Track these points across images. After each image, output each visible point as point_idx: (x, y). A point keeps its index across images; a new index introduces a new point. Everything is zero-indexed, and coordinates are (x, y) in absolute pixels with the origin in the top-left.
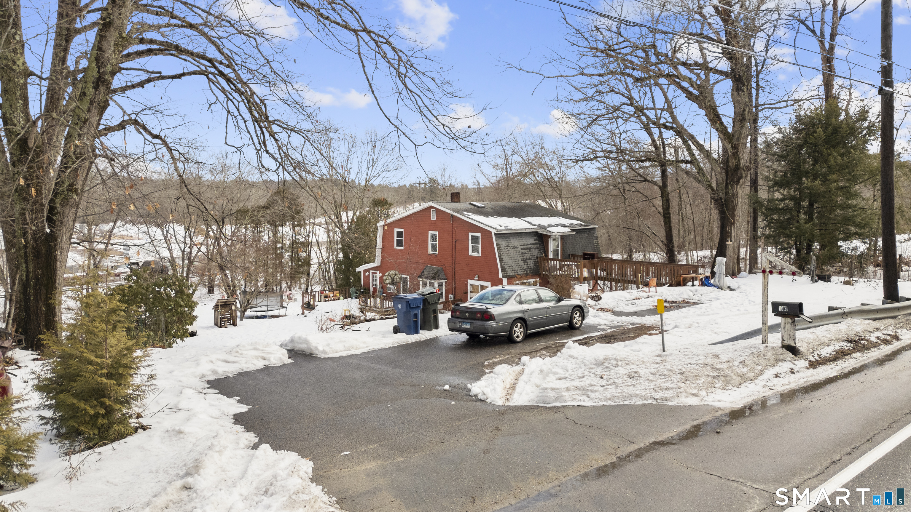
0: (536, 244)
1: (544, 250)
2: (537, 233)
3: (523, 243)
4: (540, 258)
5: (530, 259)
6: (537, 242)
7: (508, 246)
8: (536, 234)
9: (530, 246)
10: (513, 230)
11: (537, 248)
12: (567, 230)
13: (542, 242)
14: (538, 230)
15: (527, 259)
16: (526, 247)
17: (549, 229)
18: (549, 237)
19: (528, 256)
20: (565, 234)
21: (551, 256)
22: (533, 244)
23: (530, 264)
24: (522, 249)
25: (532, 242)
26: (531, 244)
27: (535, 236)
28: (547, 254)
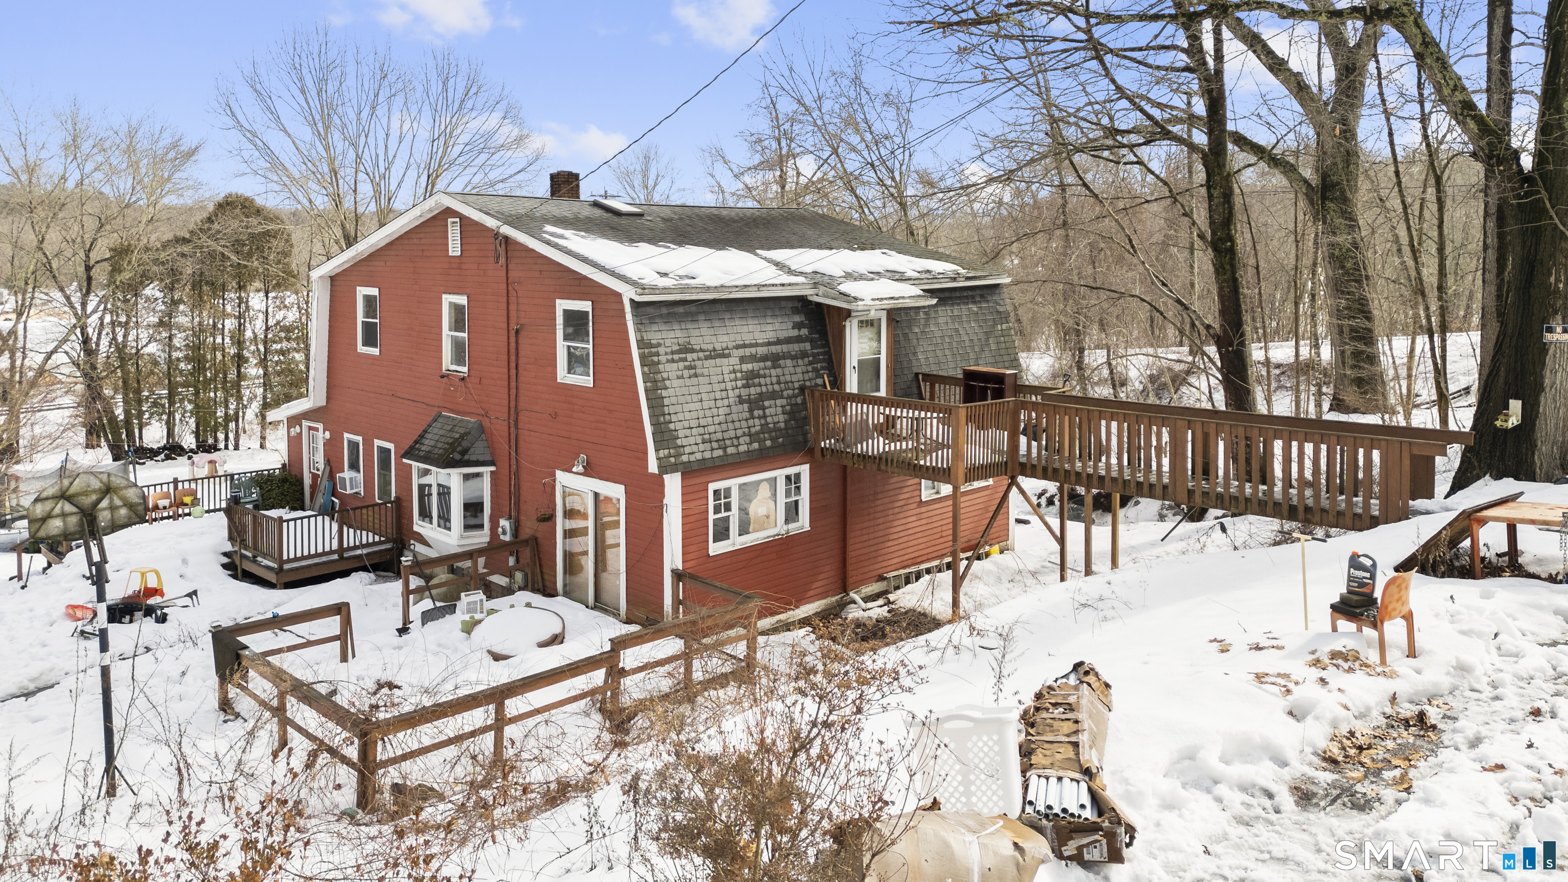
0: (798, 339)
1: (830, 361)
2: (803, 299)
3: (748, 339)
4: (812, 390)
5: (773, 395)
6: (804, 332)
7: (686, 349)
8: (802, 305)
9: (774, 349)
10: (708, 289)
11: (803, 355)
12: (908, 293)
13: (823, 334)
14: (807, 292)
15: (761, 397)
16: (761, 351)
17: (847, 287)
18: (848, 314)
19: (767, 383)
20: (901, 303)
21: (852, 385)
22: (789, 341)
23: (776, 412)
24: (743, 360)
25: (783, 335)
26: (779, 342)
27: (795, 311)
28: (838, 380)
